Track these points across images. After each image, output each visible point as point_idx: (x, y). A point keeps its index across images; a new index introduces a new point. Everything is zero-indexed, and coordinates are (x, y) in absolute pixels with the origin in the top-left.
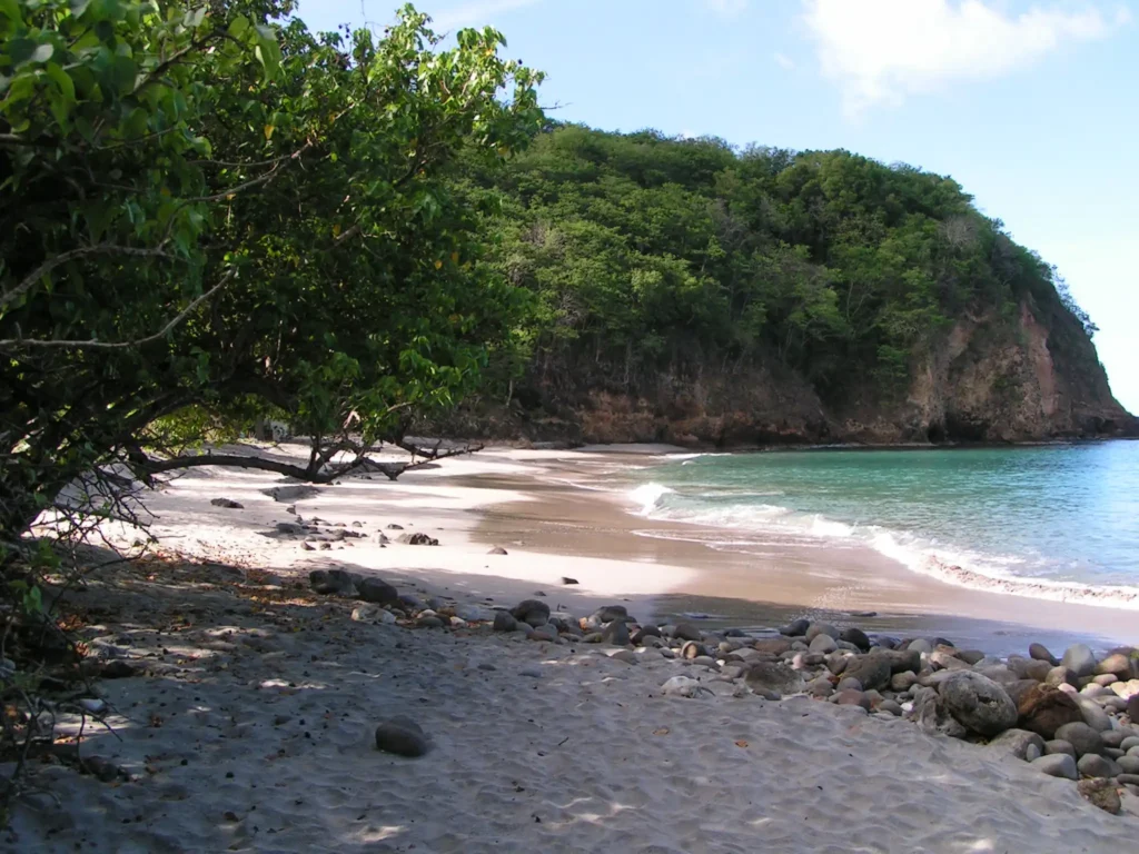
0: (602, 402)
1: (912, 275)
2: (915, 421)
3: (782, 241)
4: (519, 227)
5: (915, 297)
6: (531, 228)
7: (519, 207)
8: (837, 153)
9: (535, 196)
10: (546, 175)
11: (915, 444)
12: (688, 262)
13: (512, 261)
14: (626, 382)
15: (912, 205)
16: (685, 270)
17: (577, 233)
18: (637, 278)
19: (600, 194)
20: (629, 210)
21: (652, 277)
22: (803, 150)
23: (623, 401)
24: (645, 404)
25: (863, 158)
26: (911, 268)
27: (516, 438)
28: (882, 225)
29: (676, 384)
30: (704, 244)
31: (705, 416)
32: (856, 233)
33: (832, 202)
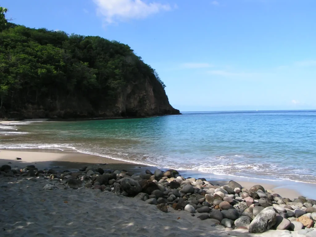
0: (29, 107)
1: (117, 71)
2: (118, 111)
3: (81, 61)
4: (4, 55)
5: (117, 77)
6: (8, 56)
7: (4, 49)
8: (97, 37)
9: (9, 46)
10: (12, 40)
11: (117, 117)
12: (54, 67)
13: (2, 65)
14: (36, 101)
15: (117, 52)
16: (53, 69)
17: (22, 58)
18: (39, 71)
19: (29, 46)
20: (37, 51)
21: (44, 71)
22: (87, 36)
23: (36, 106)
24: (42, 107)
25: (104, 39)
26: (117, 69)
27: (3, 118)
28: (109, 57)
29: (51, 101)
30: (59, 62)
31: (59, 110)
32: (101, 60)
33: (95, 51)
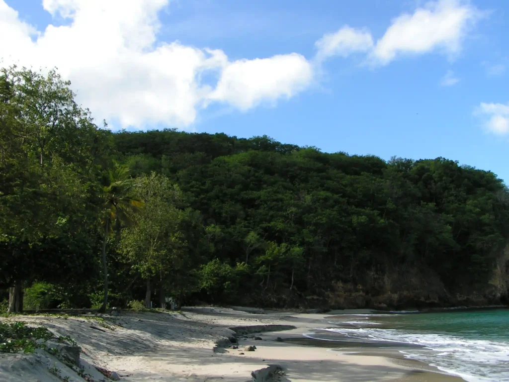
0: (338, 287)
1: (486, 218)
2: (494, 294)
3: (422, 201)
4: (291, 193)
5: (487, 228)
6: (297, 194)
7: (290, 184)
8: (438, 159)
9: (297, 179)
10: (301, 169)
11: (495, 306)
12: (379, 212)
13: (291, 211)
14: (351, 276)
15: (479, 185)
16: (378, 215)
17: (321, 197)
18: (354, 219)
19: (329, 178)
20: (345, 186)
21: (363, 219)
22: (418, 160)
23: (350, 286)
24: (361, 288)
25: (452, 161)
26: (484, 214)
27: (297, 307)
28: (465, 194)
29: (375, 276)
30: (385, 203)
31: (390, 293)
32: (452, 198)
33: (439, 183)
